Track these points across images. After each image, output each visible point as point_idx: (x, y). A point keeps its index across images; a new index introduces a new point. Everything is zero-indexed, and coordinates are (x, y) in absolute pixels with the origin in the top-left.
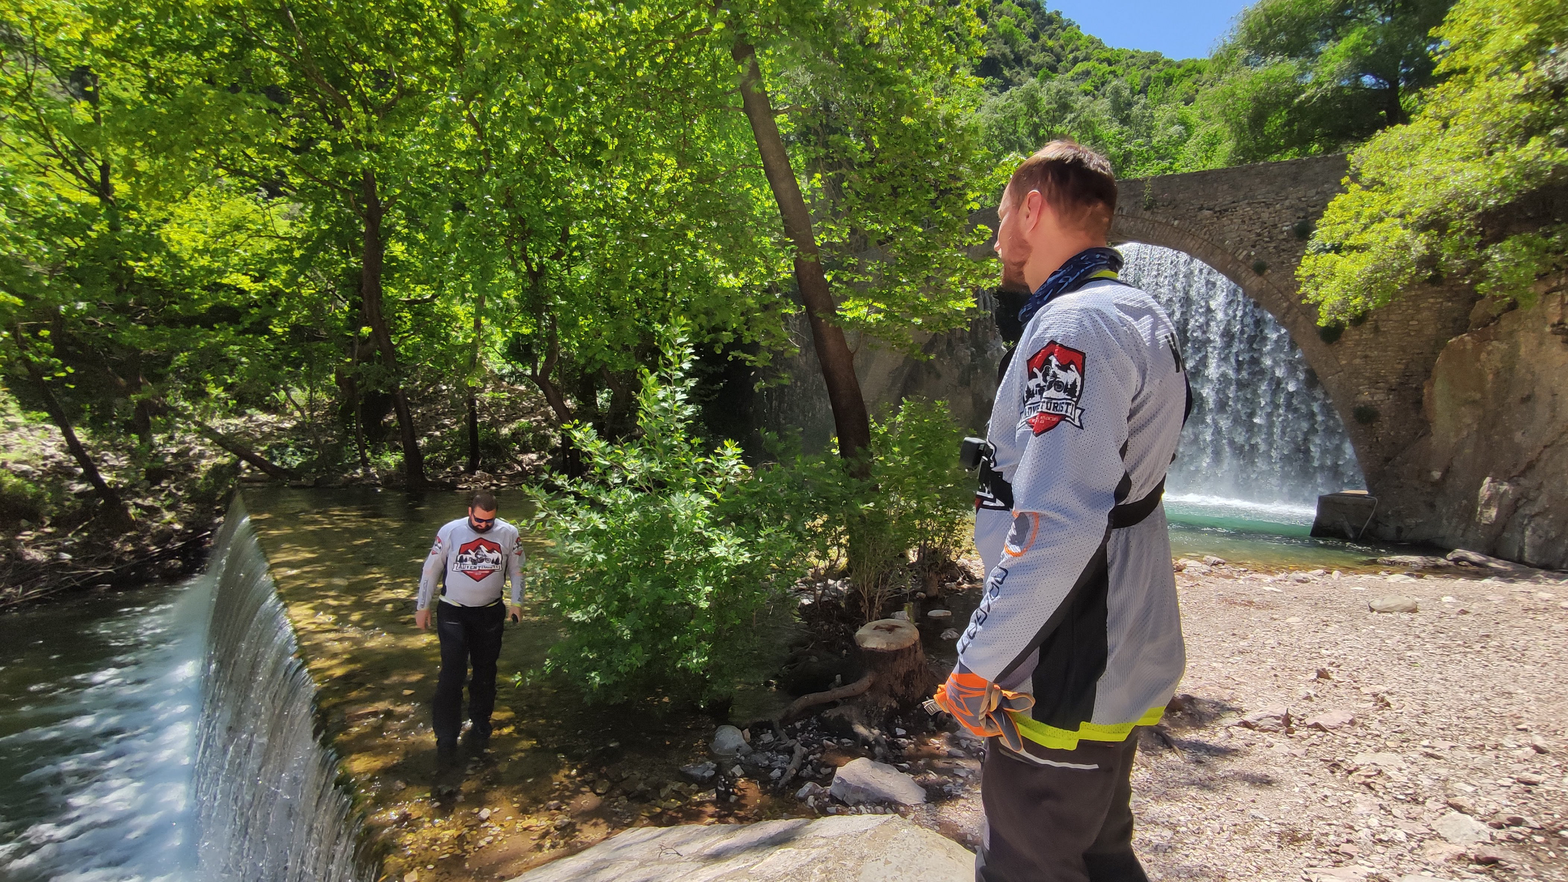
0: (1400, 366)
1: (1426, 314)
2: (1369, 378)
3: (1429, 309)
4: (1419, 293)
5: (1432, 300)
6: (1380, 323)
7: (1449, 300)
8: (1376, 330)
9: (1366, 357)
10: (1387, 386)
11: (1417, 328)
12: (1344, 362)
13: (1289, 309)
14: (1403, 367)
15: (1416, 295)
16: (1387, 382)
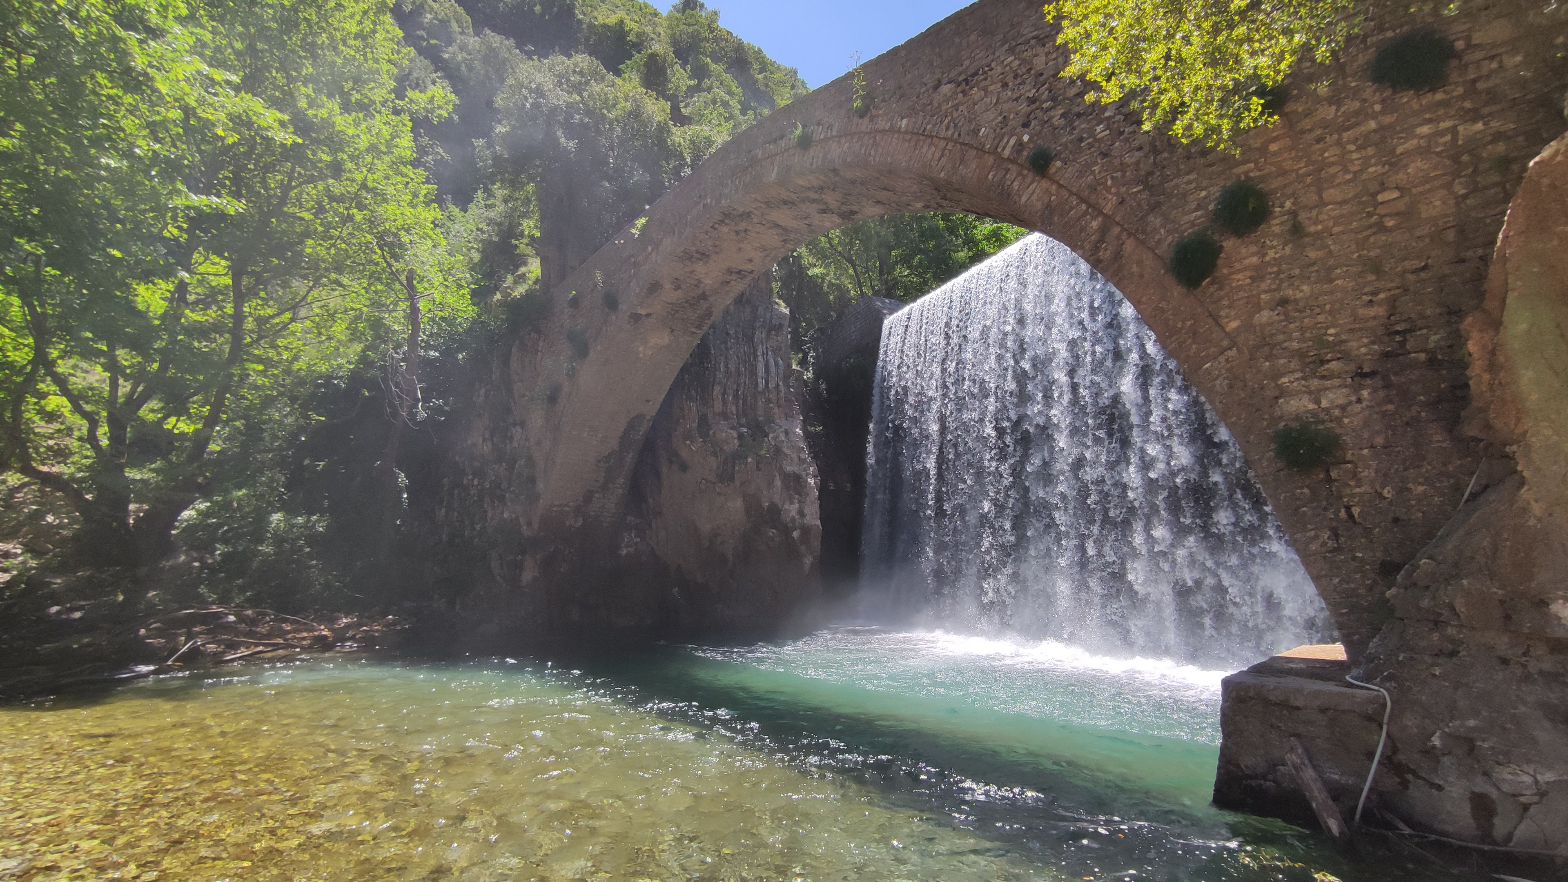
0: (1373, 311)
1: (1417, 167)
2: (1301, 355)
3: (1424, 152)
4: (1388, 119)
5: (1425, 130)
6: (1302, 216)
7: (1474, 116)
8: (1296, 231)
9: (1284, 302)
10: (1352, 367)
11: (1401, 206)
12: (1234, 324)
13: (1104, 230)
14: (1380, 311)
15: (1381, 128)
16: (1345, 356)
